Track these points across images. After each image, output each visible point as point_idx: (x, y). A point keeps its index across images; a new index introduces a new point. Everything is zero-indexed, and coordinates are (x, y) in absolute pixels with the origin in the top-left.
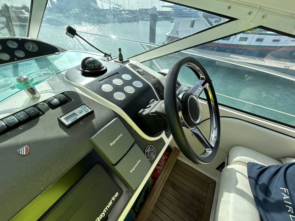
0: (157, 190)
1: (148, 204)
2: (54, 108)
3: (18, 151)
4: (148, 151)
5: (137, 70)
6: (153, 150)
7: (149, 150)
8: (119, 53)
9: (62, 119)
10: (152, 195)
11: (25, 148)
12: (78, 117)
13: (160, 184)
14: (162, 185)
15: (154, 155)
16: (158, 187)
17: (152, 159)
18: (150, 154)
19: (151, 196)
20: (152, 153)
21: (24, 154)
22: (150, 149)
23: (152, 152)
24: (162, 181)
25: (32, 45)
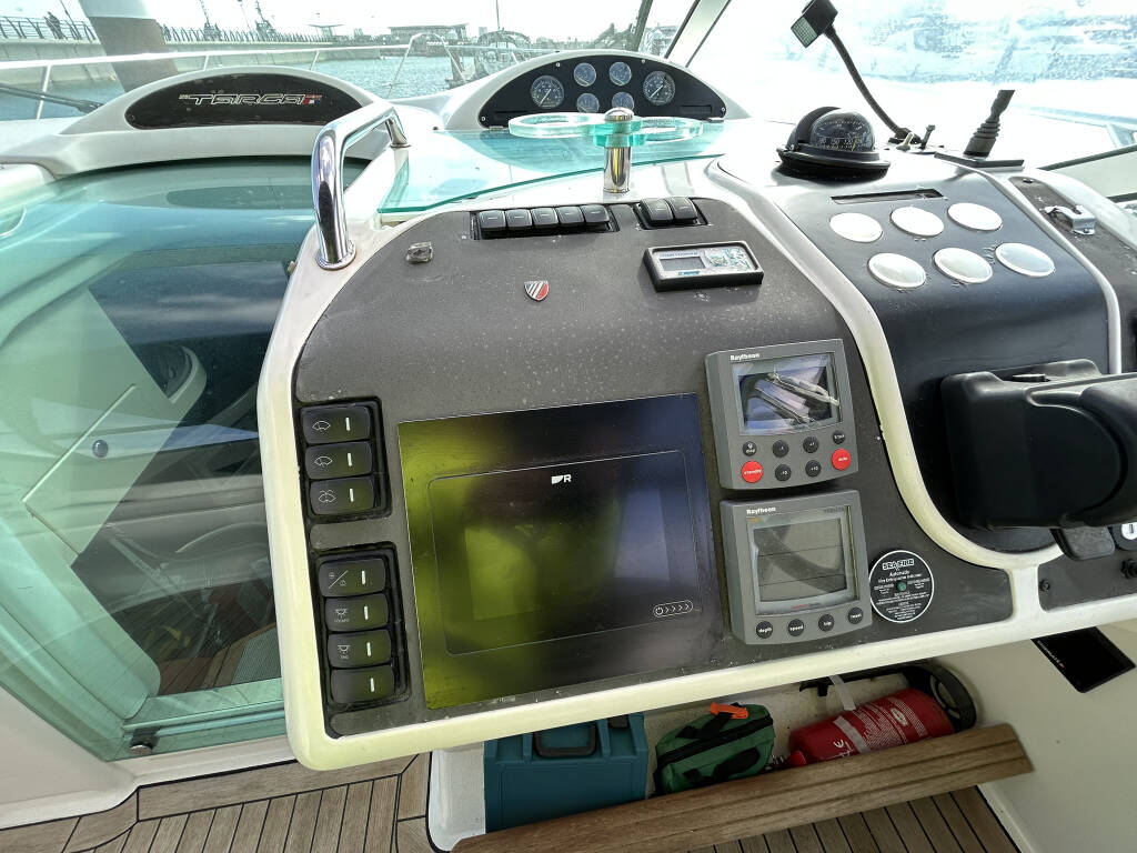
0: (792, 799)
1: (720, 806)
2: (647, 226)
3: (526, 283)
4: (893, 571)
5: (1049, 209)
6: (919, 584)
7: (902, 569)
8: (987, 114)
9: (656, 258)
10: (758, 793)
11: (541, 285)
12: (703, 273)
13: (818, 794)
14: (822, 807)
15: (912, 609)
16: (804, 793)
17: (892, 616)
18: (896, 589)
19: (752, 794)
20: (908, 596)
21: (534, 297)
22: (912, 570)
23: (912, 589)
24: (834, 791)
25: (663, 84)
